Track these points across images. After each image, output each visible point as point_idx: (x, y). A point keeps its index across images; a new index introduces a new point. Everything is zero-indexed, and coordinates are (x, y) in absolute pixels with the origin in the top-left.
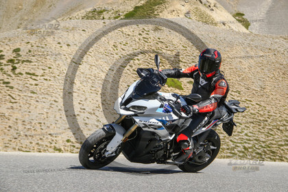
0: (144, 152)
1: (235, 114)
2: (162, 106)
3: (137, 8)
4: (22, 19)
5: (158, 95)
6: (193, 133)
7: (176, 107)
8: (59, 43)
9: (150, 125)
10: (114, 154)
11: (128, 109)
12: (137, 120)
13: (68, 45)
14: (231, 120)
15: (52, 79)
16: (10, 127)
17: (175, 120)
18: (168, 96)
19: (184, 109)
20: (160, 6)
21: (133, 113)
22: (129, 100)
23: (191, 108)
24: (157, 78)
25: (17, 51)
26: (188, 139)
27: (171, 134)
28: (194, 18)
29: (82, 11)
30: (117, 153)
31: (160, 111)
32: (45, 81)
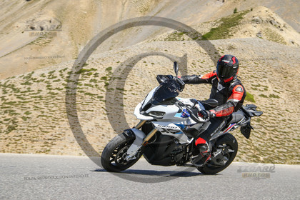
0: (164, 155)
1: (252, 118)
2: (180, 111)
3: (213, 29)
4: (113, 42)
5: (176, 100)
6: (211, 137)
7: (194, 112)
8: (145, 62)
9: (169, 130)
10: (134, 158)
11: (147, 115)
12: (156, 125)
13: (153, 64)
14: (249, 123)
15: (139, 93)
16: (103, 135)
17: (193, 125)
18: (186, 101)
19: (201, 114)
20: (234, 27)
21: (152, 118)
22: (148, 106)
23: (208, 113)
24: (176, 84)
25: (109, 69)
26: (206, 143)
27: (190, 138)
28: (265, 37)
29: (165, 34)
30: (138, 157)
31: (179, 116)
32: (133, 96)
